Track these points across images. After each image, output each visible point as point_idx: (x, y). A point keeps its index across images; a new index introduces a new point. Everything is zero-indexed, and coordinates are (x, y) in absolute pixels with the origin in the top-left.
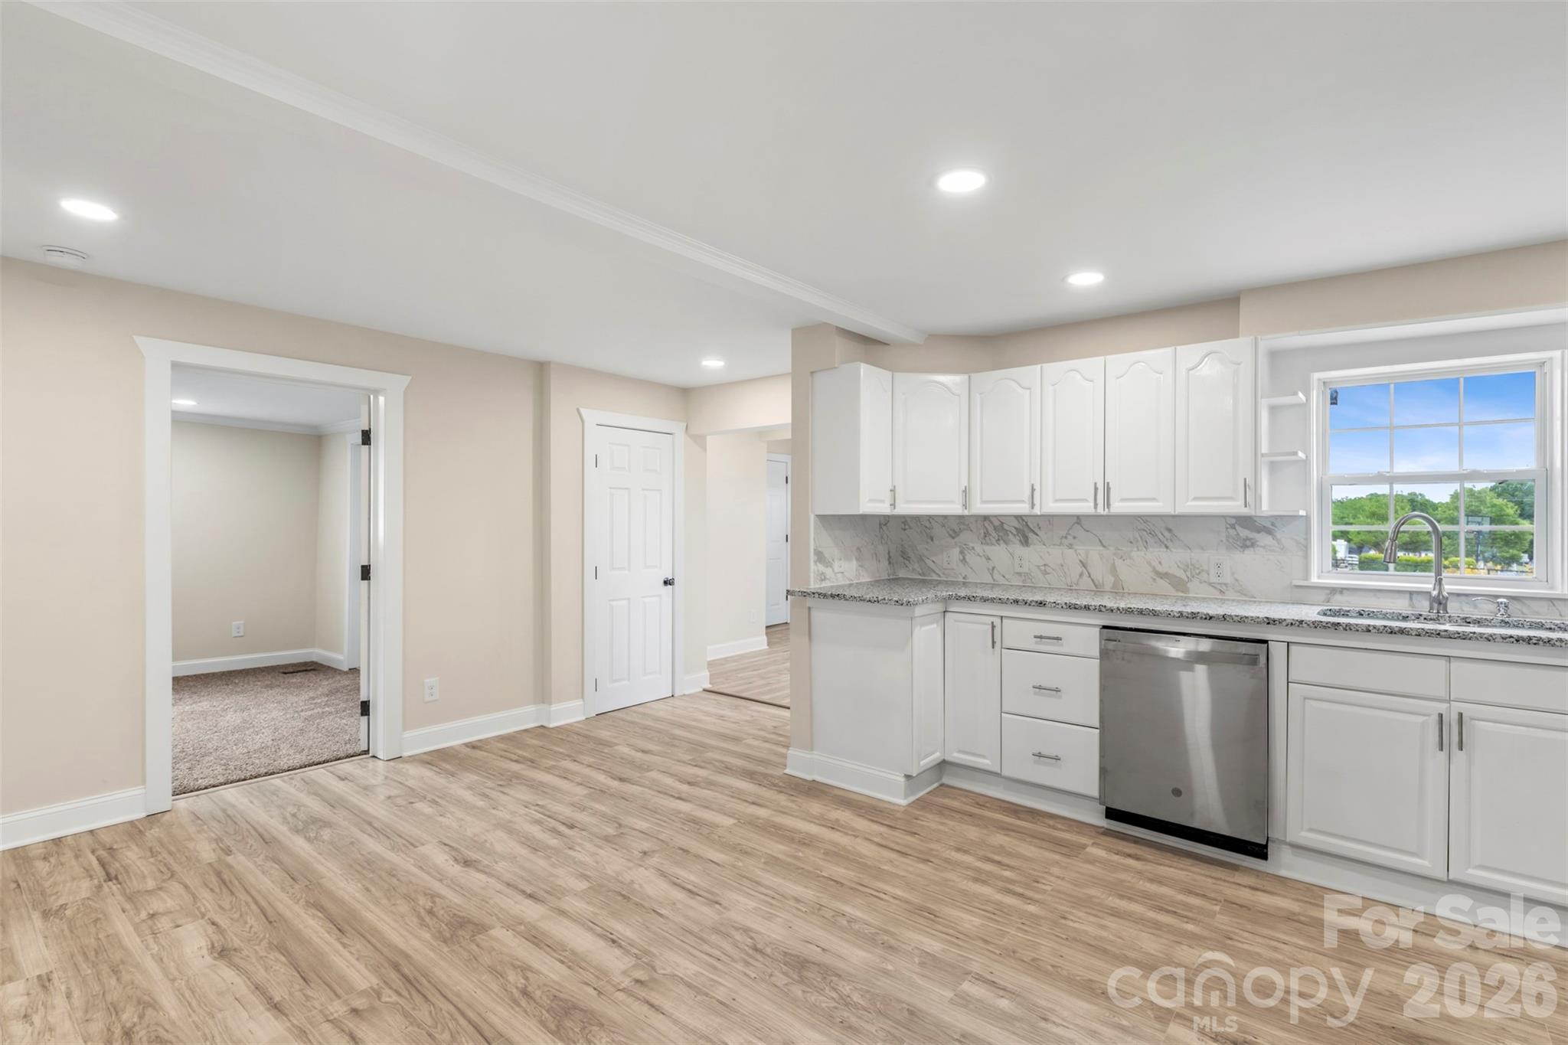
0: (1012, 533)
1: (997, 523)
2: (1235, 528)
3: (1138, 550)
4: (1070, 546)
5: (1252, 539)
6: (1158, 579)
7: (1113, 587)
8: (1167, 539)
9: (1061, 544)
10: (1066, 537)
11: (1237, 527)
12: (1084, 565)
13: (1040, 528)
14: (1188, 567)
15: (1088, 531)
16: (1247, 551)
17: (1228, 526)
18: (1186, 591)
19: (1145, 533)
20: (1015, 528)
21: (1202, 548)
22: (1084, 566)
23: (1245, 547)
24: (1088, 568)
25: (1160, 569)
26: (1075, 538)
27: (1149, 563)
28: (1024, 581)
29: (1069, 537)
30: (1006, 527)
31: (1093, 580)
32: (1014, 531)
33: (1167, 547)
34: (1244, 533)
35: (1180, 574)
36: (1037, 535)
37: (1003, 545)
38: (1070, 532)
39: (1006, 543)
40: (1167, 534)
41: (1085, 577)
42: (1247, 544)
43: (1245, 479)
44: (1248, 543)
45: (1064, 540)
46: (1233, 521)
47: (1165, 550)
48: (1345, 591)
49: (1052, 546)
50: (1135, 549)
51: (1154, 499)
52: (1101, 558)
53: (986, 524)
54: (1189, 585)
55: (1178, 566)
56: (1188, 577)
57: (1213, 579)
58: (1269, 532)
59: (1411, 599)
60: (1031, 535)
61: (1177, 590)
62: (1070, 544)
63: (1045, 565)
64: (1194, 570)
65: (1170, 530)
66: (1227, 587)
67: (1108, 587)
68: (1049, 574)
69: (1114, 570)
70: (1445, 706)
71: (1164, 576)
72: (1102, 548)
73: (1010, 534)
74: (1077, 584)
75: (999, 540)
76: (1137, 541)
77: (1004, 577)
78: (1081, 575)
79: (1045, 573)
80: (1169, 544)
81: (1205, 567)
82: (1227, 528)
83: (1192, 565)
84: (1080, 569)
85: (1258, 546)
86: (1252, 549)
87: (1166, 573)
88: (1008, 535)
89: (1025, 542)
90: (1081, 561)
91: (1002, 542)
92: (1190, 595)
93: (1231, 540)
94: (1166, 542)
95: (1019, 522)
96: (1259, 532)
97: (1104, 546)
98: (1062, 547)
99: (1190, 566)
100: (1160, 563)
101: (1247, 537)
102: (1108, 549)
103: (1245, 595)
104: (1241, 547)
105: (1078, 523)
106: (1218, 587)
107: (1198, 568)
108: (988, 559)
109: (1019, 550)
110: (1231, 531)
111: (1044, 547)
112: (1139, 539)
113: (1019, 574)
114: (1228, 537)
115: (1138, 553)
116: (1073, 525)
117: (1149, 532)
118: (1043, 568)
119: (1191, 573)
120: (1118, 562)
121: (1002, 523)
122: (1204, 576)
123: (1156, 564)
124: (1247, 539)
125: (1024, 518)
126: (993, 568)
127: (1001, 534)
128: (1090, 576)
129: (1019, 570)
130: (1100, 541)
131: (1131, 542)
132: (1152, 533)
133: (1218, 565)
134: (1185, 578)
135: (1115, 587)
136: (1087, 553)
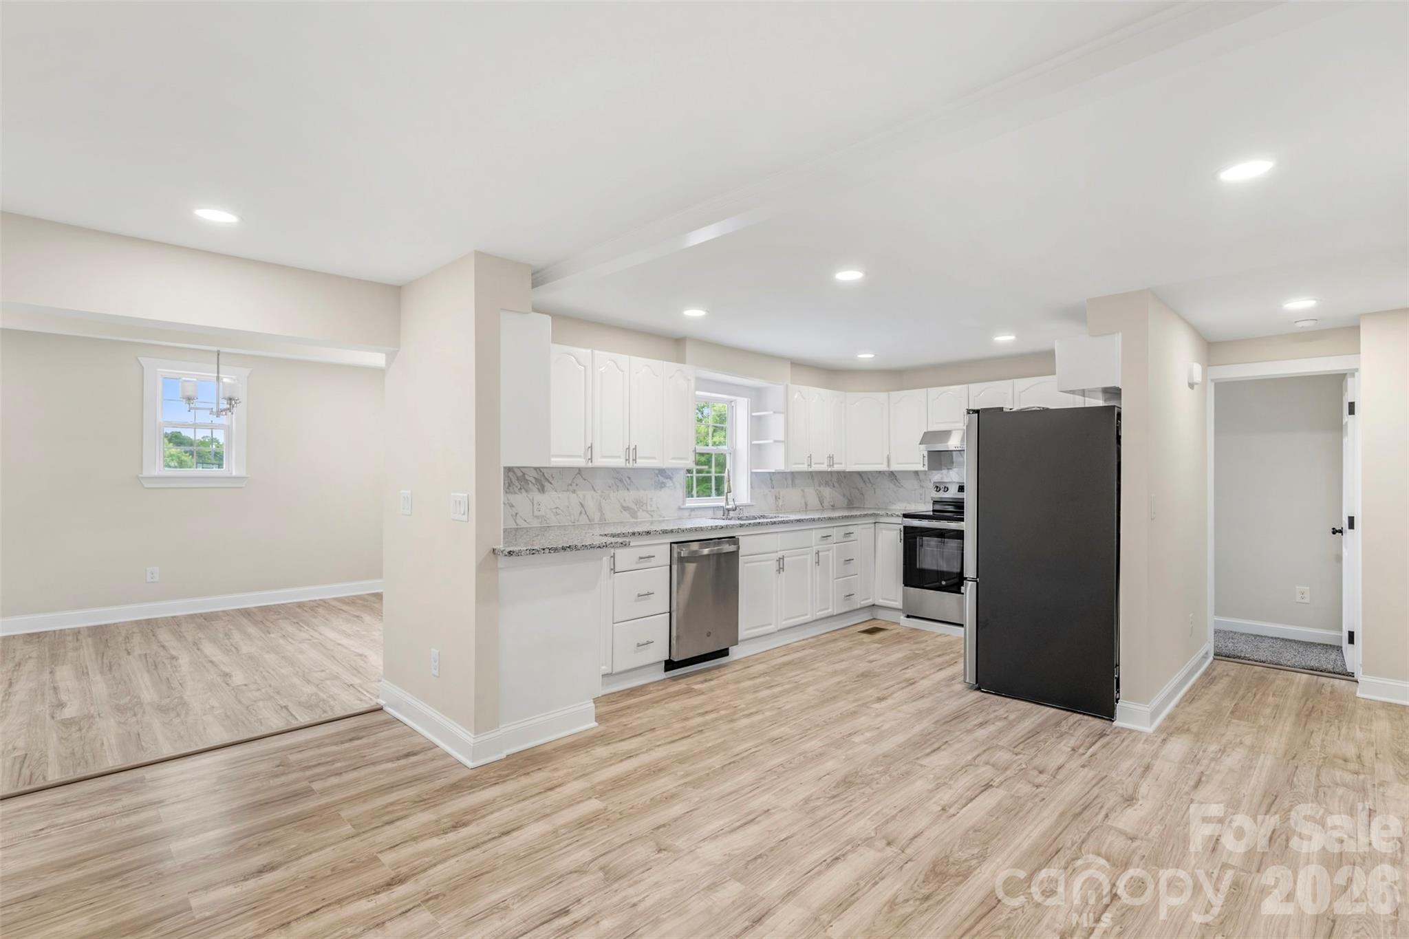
0: (532, 483)
1: (520, 474)
2: (658, 476)
3: (613, 492)
4: (574, 491)
6: (624, 512)
8: (628, 484)
9: (568, 490)
10: (571, 485)
12: (582, 505)
13: (553, 478)
14: (637, 501)
15: (585, 480)
16: (663, 490)
17: (655, 475)
18: (636, 518)
19: (617, 480)
20: (534, 478)
21: (644, 489)
23: (661, 487)
24: (585, 507)
25: (624, 505)
26: (577, 485)
27: (619, 502)
28: (541, 523)
29: (573, 485)
30: (527, 477)
31: (588, 516)
32: (534, 481)
33: (628, 489)
34: (662, 479)
35: (633, 506)
36: (551, 483)
37: (524, 493)
38: (574, 481)
39: (527, 491)
40: (628, 481)
41: (584, 516)
42: (662, 486)
45: (570, 487)
46: (657, 472)
47: (627, 491)
49: (561, 492)
51: (654, 458)
52: (593, 500)
53: (511, 474)
54: (638, 514)
55: (633, 502)
56: (638, 509)
57: (649, 509)
58: (671, 478)
59: (714, 510)
60: (546, 484)
61: (632, 517)
63: (557, 508)
64: (639, 503)
65: (629, 478)
66: (654, 513)
67: (597, 520)
68: (558, 514)
69: (600, 509)
71: (626, 508)
72: (593, 492)
73: (530, 483)
74: (578, 521)
75: (521, 489)
76: (613, 486)
77: (525, 521)
78: (581, 513)
79: (556, 514)
80: (629, 487)
81: (645, 501)
83: (639, 500)
84: (580, 509)
85: (667, 487)
87: (628, 507)
88: (528, 484)
89: (542, 490)
90: (581, 503)
91: (523, 490)
92: (639, 520)
93: (656, 483)
94: (627, 487)
95: (538, 473)
96: (667, 478)
97: (595, 491)
98: (568, 493)
100: (624, 500)
101: (662, 481)
102: (597, 493)
103: (661, 517)
105: (579, 473)
106: (650, 513)
107: (642, 502)
108: (512, 506)
109: (538, 497)
110: (657, 478)
111: (556, 493)
112: (615, 485)
113: (537, 517)
114: (655, 481)
115: (613, 494)
116: (576, 474)
117: (619, 479)
118: (554, 510)
119: (639, 505)
120: (603, 502)
121: (524, 474)
122: (644, 507)
123: (622, 501)
124: (663, 483)
125: (542, 469)
126: (517, 514)
127: (523, 483)
128: (586, 514)
129: (537, 513)
130: (593, 487)
131: (609, 487)
132: (621, 481)
133: (651, 499)
134: (636, 510)
135: (601, 520)
136: (584, 496)
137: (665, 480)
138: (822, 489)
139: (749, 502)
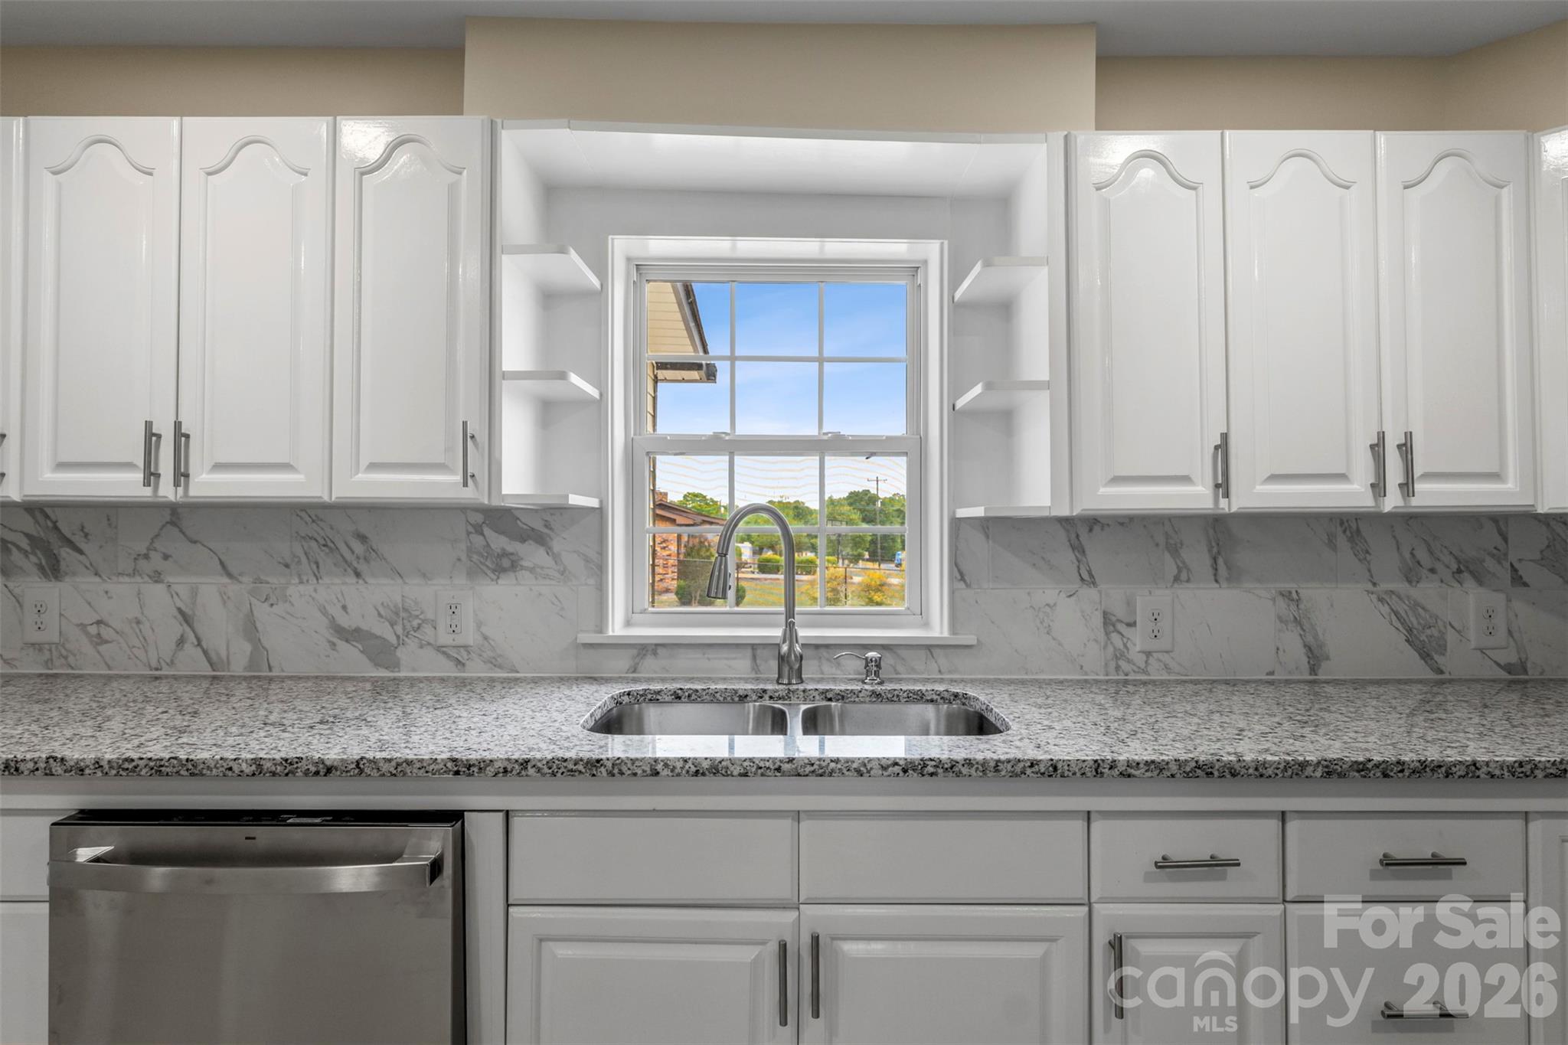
0: (20, 548)
2: (482, 534)
3: (301, 582)
4: (157, 577)
5: (512, 554)
6: (342, 645)
7: (249, 668)
8: (358, 558)
9: (135, 572)
10: (146, 557)
11: (487, 531)
12: (186, 618)
13: (85, 535)
14: (397, 614)
15: (195, 542)
16: (503, 579)
17: (471, 529)
18: (395, 665)
19: (313, 544)
20: (26, 534)
21: (424, 575)
22: (187, 621)
23: (499, 570)
24: (196, 625)
25: (344, 621)
26: (166, 557)
27: (324, 611)
28: (50, 663)
29: (152, 554)
30: (4, 531)
31: (205, 653)
32: (25, 544)
33: (358, 575)
34: (499, 542)
35: (383, 629)
36: (80, 551)
37: (0, 577)
38: (157, 545)
39: (5, 572)
40: (358, 547)
41: (190, 649)
42: (504, 565)
43: (465, 424)
44: (506, 563)
45: (142, 563)
46: (479, 518)
47: (354, 580)
48: (660, 651)
49: (115, 578)
50: (297, 581)
51: (286, 467)
52: (224, 603)
54: (399, 653)
55: (380, 615)
56: (398, 637)
57: (445, 639)
58: (541, 540)
60: (66, 553)
61: (377, 665)
62: (158, 573)
63: (99, 622)
64: (408, 622)
65: (363, 538)
66: (469, 653)
67: (238, 667)
68: (107, 642)
69: (250, 629)
70: (790, 916)
71: (352, 635)
72: (226, 580)
73: (16, 554)
74: (171, 664)
76: (299, 562)
78: (181, 642)
79: (100, 640)
80: (362, 567)
81: (430, 615)
82: (469, 533)
83: (405, 610)
84: (177, 628)
85: (523, 568)
86: (512, 574)
87: (358, 630)
88: (10, 554)
89: (52, 569)
90: (180, 610)
92: (402, 674)
93: (475, 557)
94: (355, 564)
95: (34, 522)
96: (523, 540)
97: (230, 575)
98: (138, 579)
99: (402, 614)
100: (344, 608)
101: (503, 549)
102: (240, 582)
103: (500, 667)
104: (494, 571)
105: (173, 523)
106: (453, 653)
107: (417, 617)
109: (36, 588)
110: (478, 540)
111: (97, 579)
112: (304, 559)
113: (37, 645)
114: (470, 550)
115: (301, 588)
116: (163, 526)
117: (322, 542)
118: (94, 629)
119: (404, 629)
120: (262, 611)
122: (428, 632)
123: (335, 611)
124: (505, 554)
128: (199, 644)
129: (36, 634)
130: (222, 563)
131: (287, 566)
132: (328, 545)
133: (453, 609)
134: (393, 640)
135: (252, 664)
136: (194, 593)
137: (513, 546)
138: (1427, 592)
139: (946, 634)
